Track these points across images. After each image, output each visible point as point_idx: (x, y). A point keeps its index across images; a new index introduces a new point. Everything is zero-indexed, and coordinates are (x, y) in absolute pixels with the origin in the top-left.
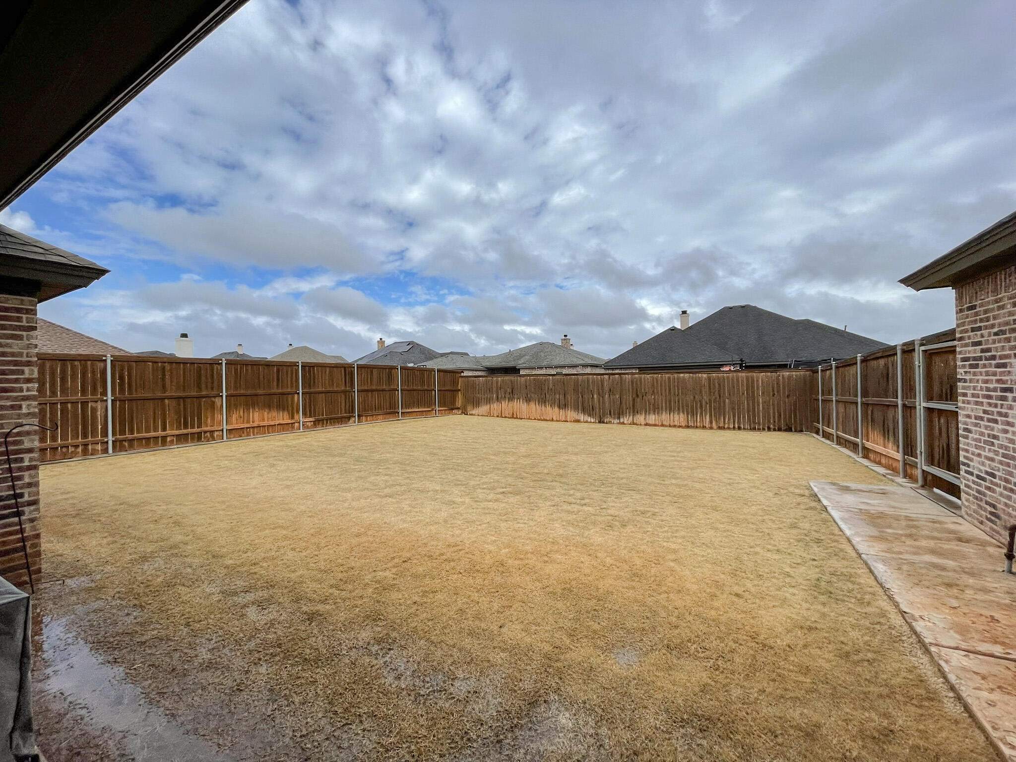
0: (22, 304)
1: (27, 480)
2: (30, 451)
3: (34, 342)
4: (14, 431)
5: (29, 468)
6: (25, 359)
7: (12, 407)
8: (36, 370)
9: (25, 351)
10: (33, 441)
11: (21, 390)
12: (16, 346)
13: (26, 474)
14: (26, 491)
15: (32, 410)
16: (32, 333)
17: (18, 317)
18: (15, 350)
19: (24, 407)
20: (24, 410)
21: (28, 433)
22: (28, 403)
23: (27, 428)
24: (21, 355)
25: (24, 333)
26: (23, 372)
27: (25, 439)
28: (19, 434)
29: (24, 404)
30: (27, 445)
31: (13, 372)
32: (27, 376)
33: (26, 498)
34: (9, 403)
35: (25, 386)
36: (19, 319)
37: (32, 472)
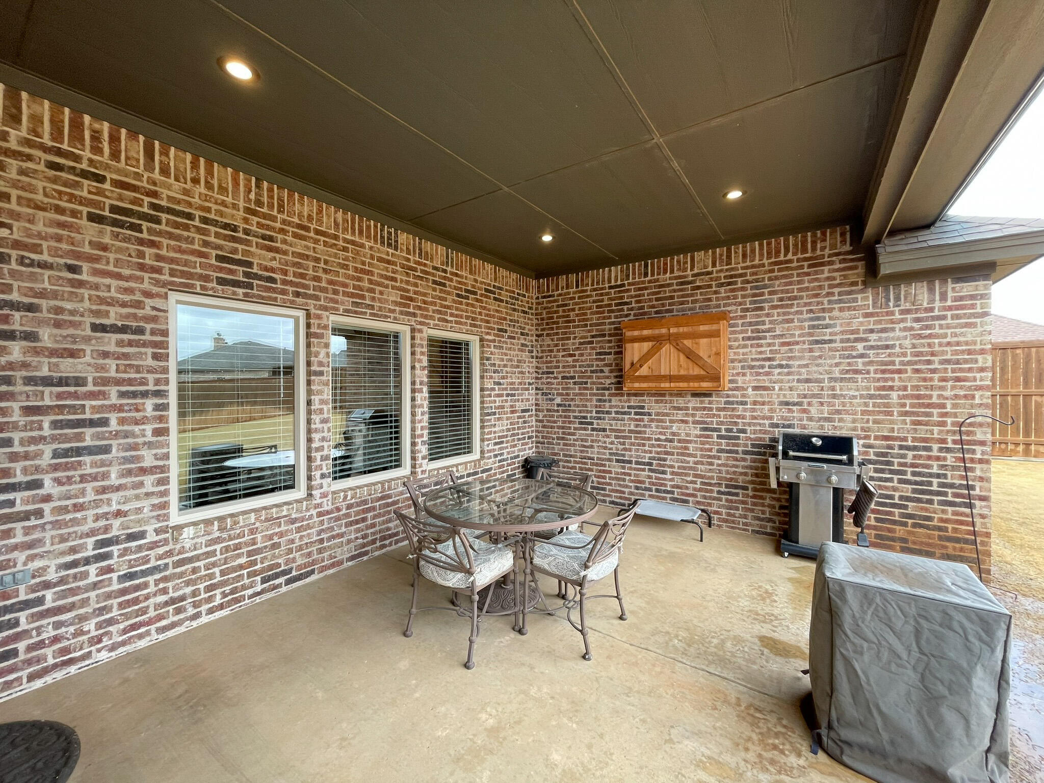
0: (977, 290)
1: (978, 473)
2: (982, 443)
3: (988, 328)
4: (968, 421)
5: (981, 461)
6: (978, 347)
7: (965, 396)
8: (989, 358)
9: (978, 339)
10: (985, 433)
11: (975, 379)
12: (970, 334)
13: (978, 466)
14: (978, 485)
15: (985, 401)
16: (986, 319)
17: (972, 305)
18: (969, 338)
19: (977, 397)
20: (977, 401)
21: (981, 425)
22: (981, 393)
23: (979, 419)
24: (975, 343)
25: (978, 320)
26: (976, 361)
27: (978, 431)
28: (971, 425)
29: (978, 394)
30: (979, 436)
31: (966, 361)
32: (980, 364)
33: (977, 492)
34: (962, 393)
35: (978, 375)
36: (973, 306)
37: (985, 466)
